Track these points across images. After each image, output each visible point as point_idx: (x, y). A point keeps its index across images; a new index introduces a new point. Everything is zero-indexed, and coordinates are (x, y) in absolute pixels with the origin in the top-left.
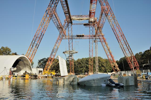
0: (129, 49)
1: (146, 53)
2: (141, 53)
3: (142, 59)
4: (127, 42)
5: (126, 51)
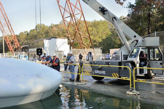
0: (9, 26)
1: (32, 33)
2: (27, 31)
3: (26, 39)
4: (7, 16)
5: (4, 27)
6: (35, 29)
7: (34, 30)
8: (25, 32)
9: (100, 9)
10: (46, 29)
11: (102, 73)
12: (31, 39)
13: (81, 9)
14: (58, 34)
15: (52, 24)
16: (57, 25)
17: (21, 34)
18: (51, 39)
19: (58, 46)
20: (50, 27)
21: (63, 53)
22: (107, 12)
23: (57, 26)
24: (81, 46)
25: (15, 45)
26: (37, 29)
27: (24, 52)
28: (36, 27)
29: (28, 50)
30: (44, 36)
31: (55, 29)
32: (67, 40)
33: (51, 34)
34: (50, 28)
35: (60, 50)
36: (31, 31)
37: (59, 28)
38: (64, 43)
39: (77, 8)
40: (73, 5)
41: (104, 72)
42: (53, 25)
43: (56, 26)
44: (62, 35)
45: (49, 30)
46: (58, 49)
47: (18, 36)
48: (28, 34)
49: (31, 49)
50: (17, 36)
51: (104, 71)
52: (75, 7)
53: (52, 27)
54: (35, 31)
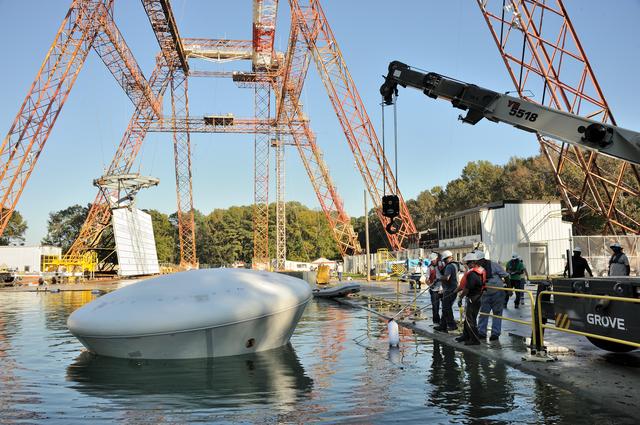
1: (453, 191)
2: (438, 188)
3: (438, 212)
6: (461, 178)
7: (457, 181)
8: (434, 191)
9: (583, 135)
10: (495, 176)
11: (613, 326)
12: (451, 209)
13: (600, 100)
14: (533, 189)
15: (512, 159)
16: (531, 160)
17: (425, 195)
18: (503, 206)
19: (528, 230)
20: (506, 168)
21: (545, 251)
22: (615, 134)
23: (528, 163)
24: (608, 224)
25: (404, 229)
26: (466, 180)
27: (422, 250)
28: (464, 172)
29: (437, 242)
30: (489, 197)
31: (523, 172)
32: (560, 205)
33: (511, 190)
34: (509, 173)
35: (533, 239)
36: (451, 185)
37: (535, 170)
38: (549, 216)
39: (589, 99)
40: (572, 90)
41: (619, 324)
42: (518, 161)
43: (525, 163)
44: (546, 189)
45: (504, 179)
46: (527, 238)
47: (416, 203)
48: (442, 196)
49: (444, 241)
50: (412, 202)
51: (619, 320)
52: (580, 94)
53: (513, 169)
54: (460, 184)
